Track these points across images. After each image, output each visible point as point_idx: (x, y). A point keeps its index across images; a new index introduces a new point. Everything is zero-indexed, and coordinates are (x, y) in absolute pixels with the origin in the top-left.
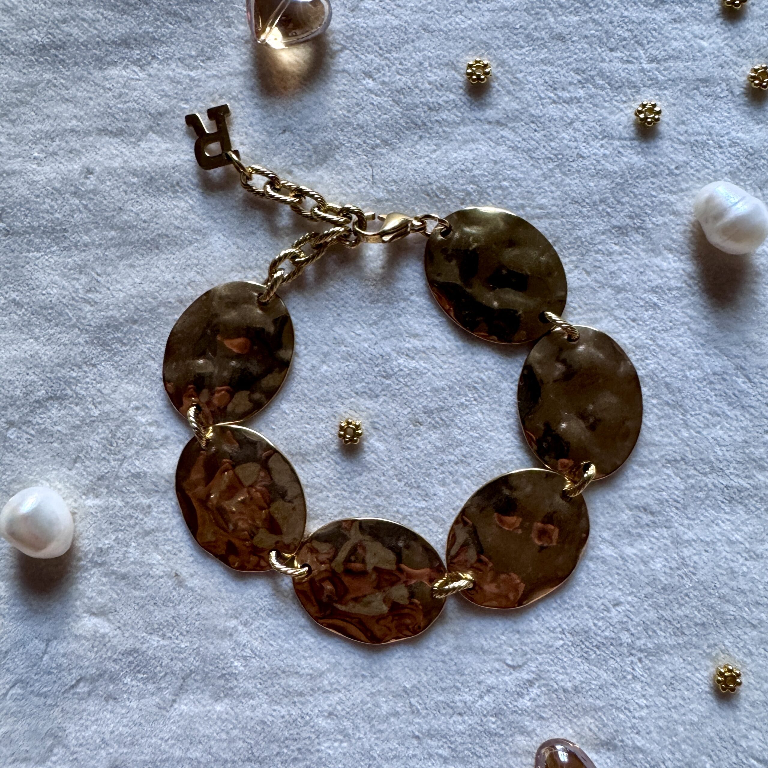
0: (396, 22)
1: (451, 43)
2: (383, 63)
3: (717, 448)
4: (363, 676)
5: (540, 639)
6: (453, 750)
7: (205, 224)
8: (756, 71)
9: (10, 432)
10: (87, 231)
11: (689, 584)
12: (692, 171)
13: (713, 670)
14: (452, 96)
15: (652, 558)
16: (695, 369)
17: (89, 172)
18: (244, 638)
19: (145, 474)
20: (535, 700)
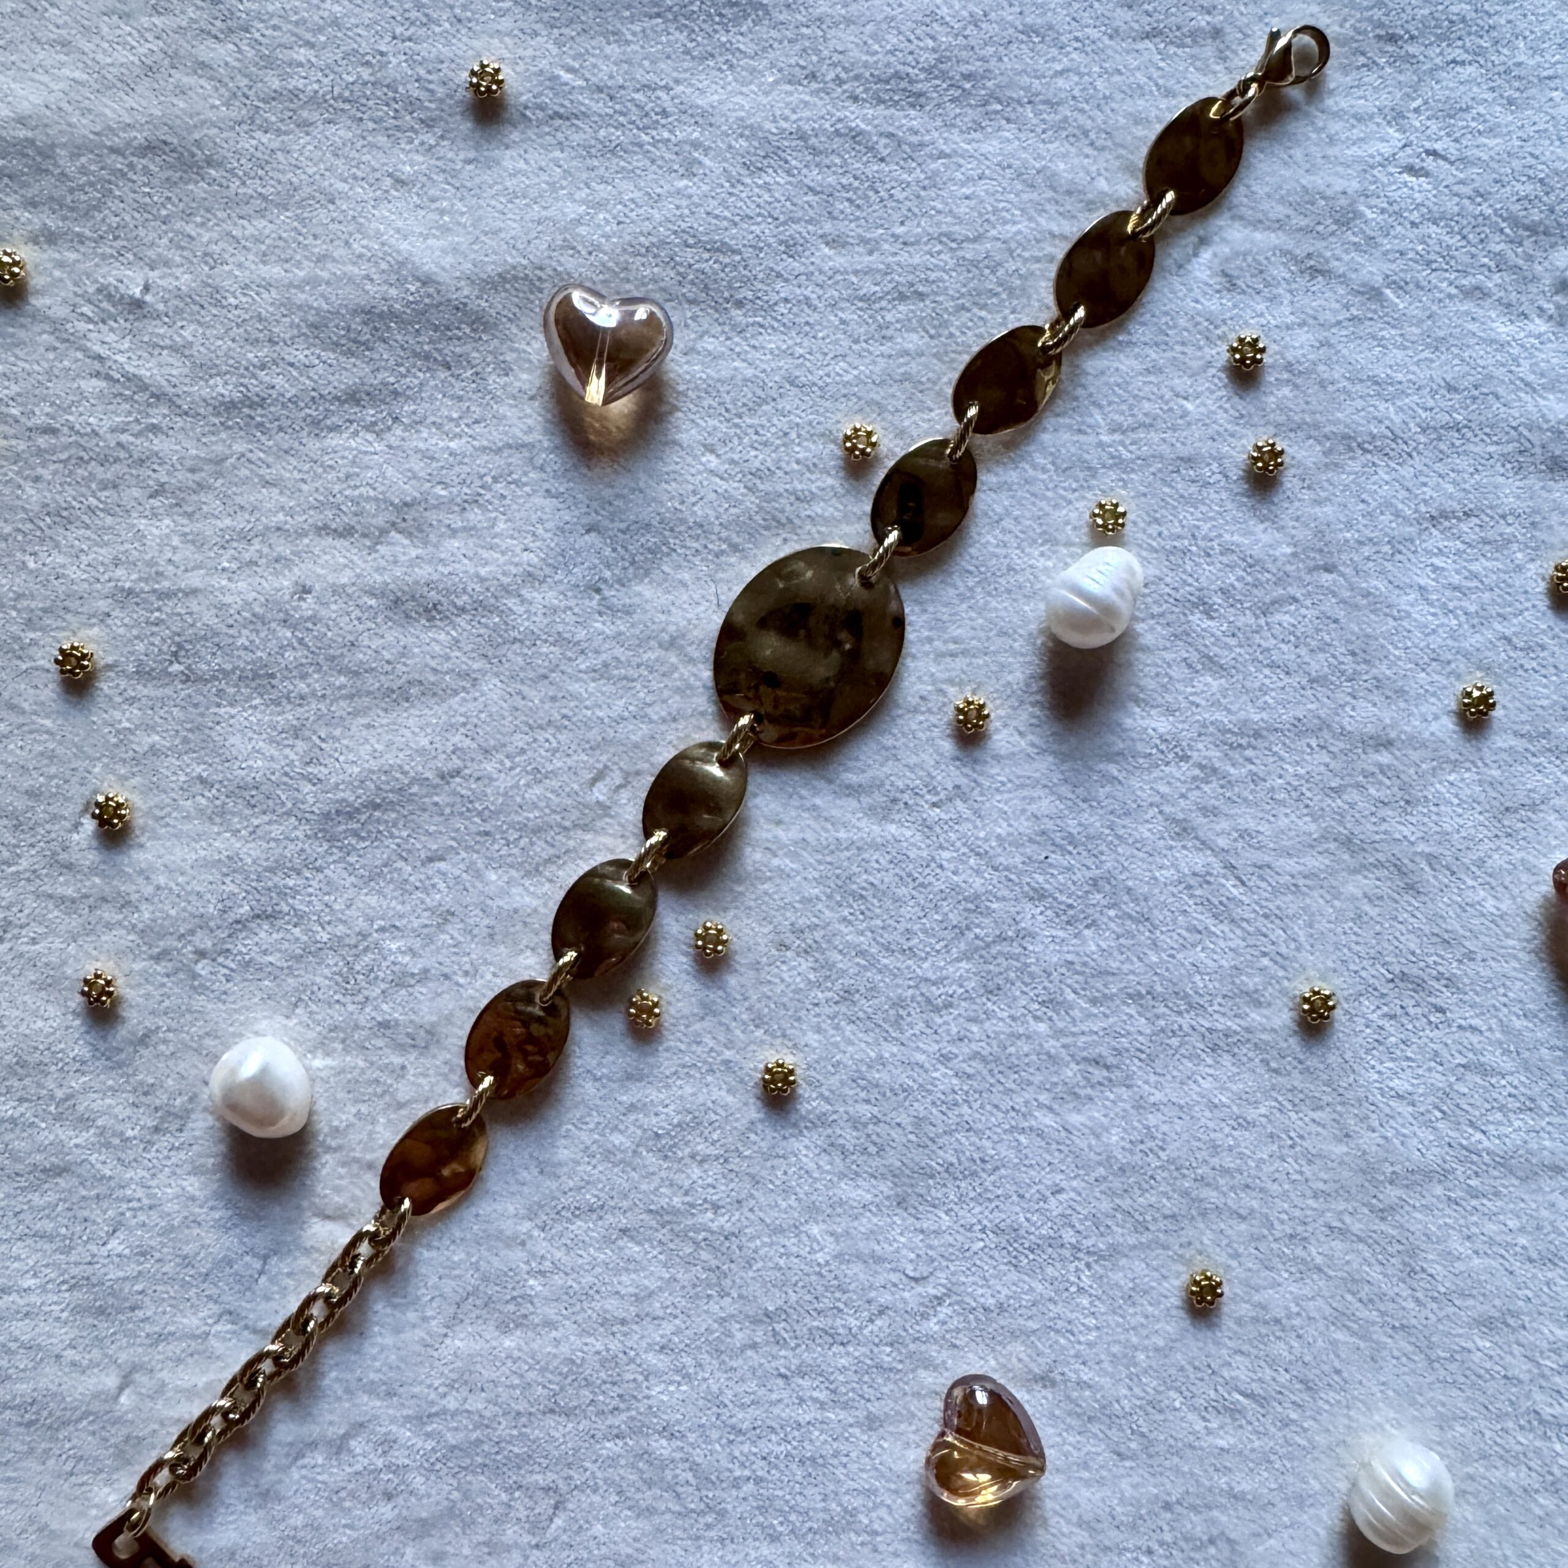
0: (749, 372)
1: (827, 404)
2: (732, 431)
3: (1197, 978)
4: (709, 1296)
5: (951, 1240)
6: (834, 1392)
7: (476, 666)
8: (1259, 449)
9: (200, 966)
10: (304, 677)
11: (1156, 1163)
12: (1167, 590)
13: (1185, 1278)
14: (830, 481)
15: (1107, 1130)
16: (1167, 868)
17: (306, 590)
18: (542, 1247)
19: (396, 1021)
20: (944, 1323)
